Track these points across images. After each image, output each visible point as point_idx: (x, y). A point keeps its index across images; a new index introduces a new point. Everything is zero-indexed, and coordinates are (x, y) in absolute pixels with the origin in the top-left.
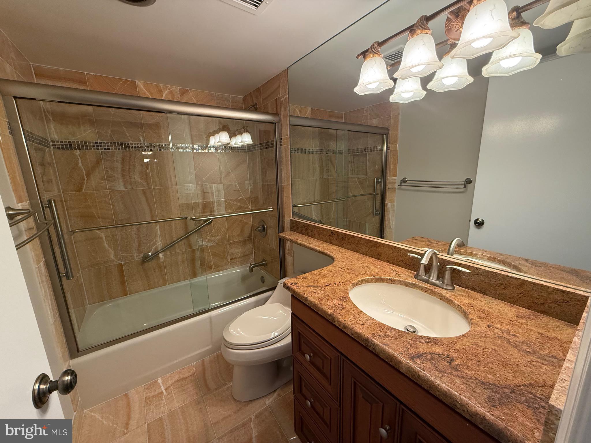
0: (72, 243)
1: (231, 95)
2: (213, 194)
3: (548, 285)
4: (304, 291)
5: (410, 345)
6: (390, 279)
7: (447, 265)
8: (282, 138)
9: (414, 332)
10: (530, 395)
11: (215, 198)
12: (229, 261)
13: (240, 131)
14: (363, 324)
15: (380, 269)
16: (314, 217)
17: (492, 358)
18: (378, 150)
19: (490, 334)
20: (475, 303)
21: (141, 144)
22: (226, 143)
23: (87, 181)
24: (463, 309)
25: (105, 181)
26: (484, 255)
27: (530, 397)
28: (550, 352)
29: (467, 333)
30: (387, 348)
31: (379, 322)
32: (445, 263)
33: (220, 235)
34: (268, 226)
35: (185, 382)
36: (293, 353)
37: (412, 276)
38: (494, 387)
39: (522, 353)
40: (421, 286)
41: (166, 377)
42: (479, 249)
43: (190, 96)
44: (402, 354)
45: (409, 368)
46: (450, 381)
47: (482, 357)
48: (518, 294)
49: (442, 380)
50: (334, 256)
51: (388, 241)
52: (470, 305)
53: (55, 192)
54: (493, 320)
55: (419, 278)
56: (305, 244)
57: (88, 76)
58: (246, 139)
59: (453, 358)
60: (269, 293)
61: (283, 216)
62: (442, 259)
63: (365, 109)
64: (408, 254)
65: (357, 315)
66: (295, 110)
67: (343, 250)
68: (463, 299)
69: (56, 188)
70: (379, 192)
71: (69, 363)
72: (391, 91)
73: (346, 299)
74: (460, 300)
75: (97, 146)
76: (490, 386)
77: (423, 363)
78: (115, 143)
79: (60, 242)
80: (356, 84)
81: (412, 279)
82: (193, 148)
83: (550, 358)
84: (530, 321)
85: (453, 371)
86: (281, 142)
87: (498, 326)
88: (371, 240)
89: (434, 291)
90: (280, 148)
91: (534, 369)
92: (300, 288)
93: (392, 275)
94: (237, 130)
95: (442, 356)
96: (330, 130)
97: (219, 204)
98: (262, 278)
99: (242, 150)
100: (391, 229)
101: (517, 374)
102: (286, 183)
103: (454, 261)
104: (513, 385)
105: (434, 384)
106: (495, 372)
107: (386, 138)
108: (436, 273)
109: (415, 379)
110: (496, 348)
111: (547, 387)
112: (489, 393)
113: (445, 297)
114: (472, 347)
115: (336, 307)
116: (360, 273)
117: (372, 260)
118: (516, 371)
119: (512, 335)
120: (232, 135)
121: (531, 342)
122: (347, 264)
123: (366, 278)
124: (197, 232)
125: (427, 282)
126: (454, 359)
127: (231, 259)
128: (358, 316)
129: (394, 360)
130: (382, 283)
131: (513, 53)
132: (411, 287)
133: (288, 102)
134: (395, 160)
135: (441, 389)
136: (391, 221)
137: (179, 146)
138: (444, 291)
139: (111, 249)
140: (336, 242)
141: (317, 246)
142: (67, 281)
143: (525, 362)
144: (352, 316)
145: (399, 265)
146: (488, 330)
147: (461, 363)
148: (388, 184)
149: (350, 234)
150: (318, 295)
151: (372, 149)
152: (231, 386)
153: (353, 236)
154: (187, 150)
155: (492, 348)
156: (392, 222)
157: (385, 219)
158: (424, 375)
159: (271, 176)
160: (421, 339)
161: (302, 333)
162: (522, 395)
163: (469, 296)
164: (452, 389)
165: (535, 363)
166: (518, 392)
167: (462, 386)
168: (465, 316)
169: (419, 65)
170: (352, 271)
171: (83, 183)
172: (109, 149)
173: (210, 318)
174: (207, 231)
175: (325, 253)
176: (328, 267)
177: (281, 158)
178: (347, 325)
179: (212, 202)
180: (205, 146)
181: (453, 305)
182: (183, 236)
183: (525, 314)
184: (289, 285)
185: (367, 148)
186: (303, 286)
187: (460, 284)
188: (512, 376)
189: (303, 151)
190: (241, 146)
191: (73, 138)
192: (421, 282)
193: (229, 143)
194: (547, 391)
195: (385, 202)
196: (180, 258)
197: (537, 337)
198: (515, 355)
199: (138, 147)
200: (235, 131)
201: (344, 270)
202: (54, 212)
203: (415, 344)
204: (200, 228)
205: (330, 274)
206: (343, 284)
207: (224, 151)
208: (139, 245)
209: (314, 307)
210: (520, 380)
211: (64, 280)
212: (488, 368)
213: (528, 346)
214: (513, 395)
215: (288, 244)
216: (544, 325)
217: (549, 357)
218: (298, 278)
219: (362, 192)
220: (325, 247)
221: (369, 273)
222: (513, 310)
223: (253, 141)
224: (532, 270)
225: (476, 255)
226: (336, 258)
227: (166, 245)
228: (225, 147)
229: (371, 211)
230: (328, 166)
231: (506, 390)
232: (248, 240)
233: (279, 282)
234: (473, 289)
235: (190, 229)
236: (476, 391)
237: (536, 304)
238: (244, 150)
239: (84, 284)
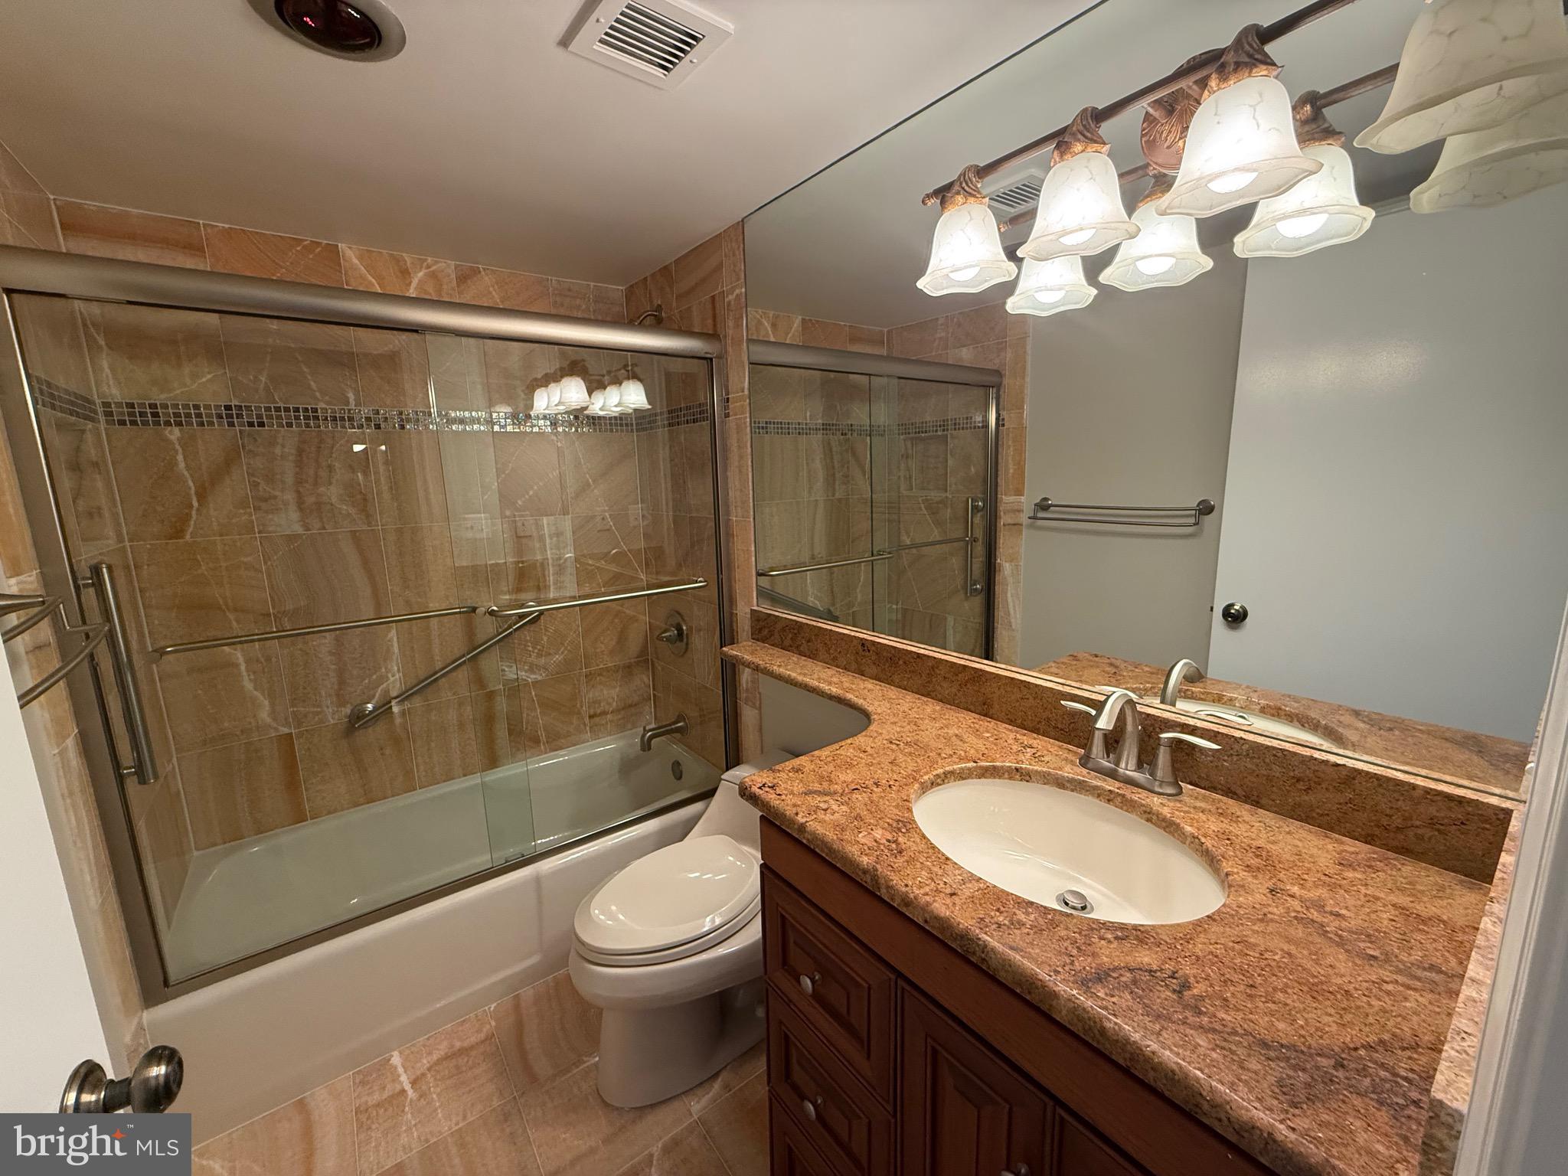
0: (153, 681)
1: (592, 284)
2: (542, 539)
3: (1412, 781)
4: (795, 805)
5: (1078, 947)
6: (1017, 769)
7: (1162, 731)
8: (728, 399)
9: (1084, 908)
10: (1383, 1073)
11: (549, 552)
12: (587, 720)
13: (615, 376)
14: (954, 894)
15: (992, 743)
16: (811, 601)
17: (1285, 977)
18: (975, 427)
19: (1277, 911)
20: (1234, 829)
21: (349, 410)
22: (579, 407)
23: (198, 510)
24: (1204, 847)
25: (248, 510)
26: (1251, 701)
27: (1383, 1077)
28: (1426, 956)
29: (1219, 911)
30: (1018, 957)
31: (995, 886)
32: (1156, 725)
33: (562, 653)
34: (691, 628)
35: (468, 1062)
36: (766, 973)
37: (1073, 758)
38: (1293, 1055)
39: (1359, 962)
40: (1097, 786)
41: (413, 1049)
42: (1237, 684)
43: (486, 286)
44: (1057, 972)
45: (1077, 1011)
46: (1181, 1043)
47: (1259, 975)
48: (1340, 804)
49: (1161, 1039)
50: (870, 709)
51: (1009, 668)
52: (1221, 836)
53: (110, 542)
54: (1281, 875)
55: (1090, 765)
56: (794, 675)
57: (209, 231)
58: (631, 397)
59: (1186, 977)
60: (698, 806)
61: (732, 602)
62: (1148, 715)
63: (940, 322)
64: (1062, 702)
65: (936, 869)
66: (759, 323)
67: (893, 692)
68: (1205, 819)
69: (110, 532)
70: (979, 533)
71: (141, 1018)
72: (1008, 288)
73: (906, 825)
74: (1197, 822)
75: (230, 416)
76: (1284, 1051)
77: (1113, 996)
78: (278, 409)
79: (122, 681)
80: (921, 271)
81: (1074, 767)
82: (492, 421)
83: (1426, 973)
84: (1373, 875)
85: (1188, 1014)
86: (726, 408)
87: (1295, 889)
88: (965, 667)
89: (1132, 800)
90: (722, 423)
91: (1389, 1002)
92: (783, 797)
93: (1021, 757)
94: (609, 372)
95: (1159, 974)
96: (850, 375)
97: (561, 569)
98: (676, 765)
99: (621, 425)
100: (1013, 630)
101: (1348, 1017)
102: (740, 514)
103: (1179, 720)
104: (1339, 1047)
105: (1141, 1050)
106: (1293, 1013)
107: (994, 395)
108: (1134, 751)
109: (1093, 1038)
110: (1293, 949)
111: (1423, 1048)
112: (1279, 1069)
113: (1158, 814)
114: (1233, 949)
115: (882, 847)
116: (940, 754)
117: (969, 718)
118: (1344, 1009)
119: (1331, 913)
120: (595, 385)
121: (1377, 930)
122: (906, 729)
123: (955, 767)
124: (502, 644)
125: (1112, 774)
126: (1189, 982)
127: (591, 717)
128: (940, 872)
129: (1037, 988)
130: (997, 780)
131: (1307, 205)
132: (1072, 791)
133: (744, 305)
134: (1020, 451)
135: (1160, 1063)
136: (1012, 611)
137: (453, 415)
138: (1156, 799)
139: (263, 694)
140: (874, 670)
141: (825, 681)
142: (140, 787)
143: (1365, 984)
144: (923, 873)
145: (1038, 729)
146: (1270, 902)
147: (1206, 991)
148: (1002, 513)
149: (910, 648)
150: (832, 817)
151: (959, 424)
152: (596, 1065)
153: (919, 655)
154: (475, 427)
155: (1282, 950)
156: (1015, 613)
157: (996, 603)
158: (1116, 1027)
159: (699, 494)
160: (1103, 931)
161: (790, 919)
162: (1363, 1072)
163: (1220, 811)
164: (1189, 1063)
165: (1390, 987)
166: (1352, 1065)
167: (1214, 1055)
168: (1210, 865)
169: (1082, 229)
170: (917, 748)
171: (189, 516)
172: (261, 424)
173: (538, 880)
174: (527, 641)
175: (845, 700)
176: (856, 738)
177: (726, 449)
178: (912, 896)
179: (542, 564)
180: (521, 415)
181: (1179, 835)
182: (464, 656)
183: (1360, 857)
184: (755, 789)
185: (948, 420)
186: (792, 793)
187: (1195, 778)
188: (1334, 1022)
189: (784, 429)
190: (617, 415)
191: (163, 396)
192: (1096, 777)
193: (586, 408)
194: (1424, 1060)
195: (996, 560)
196: (452, 716)
197: (1392, 917)
198: (1341, 967)
199: (342, 419)
200: (603, 376)
201: (898, 745)
202: (109, 598)
203: (1089, 945)
204: (511, 633)
205: (861, 758)
206: (897, 784)
207: (573, 429)
208: (342, 682)
209: (822, 851)
210: (1354, 1032)
211: (132, 786)
212: (1274, 1003)
213: (1371, 942)
214: (1341, 1074)
215: (745, 676)
216: (1406, 884)
217: (1424, 969)
218: (779, 771)
219: (936, 535)
220: (846, 685)
221: (963, 754)
222: (1330, 847)
223: (650, 403)
224: (1371, 741)
225: (1231, 700)
226: (876, 714)
227: (415, 682)
228: (576, 417)
229: (959, 581)
230: (848, 468)
231: (1323, 1062)
232: (637, 663)
233: (722, 777)
234: (1229, 793)
235: (481, 637)
236: (1250, 1066)
237: (1386, 829)
238: (627, 425)
239: (185, 794)
